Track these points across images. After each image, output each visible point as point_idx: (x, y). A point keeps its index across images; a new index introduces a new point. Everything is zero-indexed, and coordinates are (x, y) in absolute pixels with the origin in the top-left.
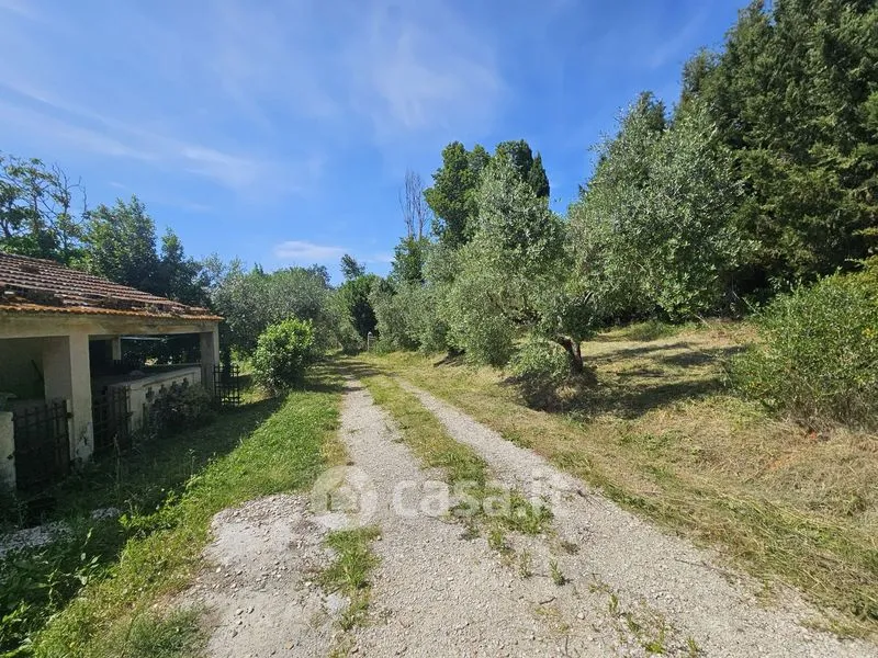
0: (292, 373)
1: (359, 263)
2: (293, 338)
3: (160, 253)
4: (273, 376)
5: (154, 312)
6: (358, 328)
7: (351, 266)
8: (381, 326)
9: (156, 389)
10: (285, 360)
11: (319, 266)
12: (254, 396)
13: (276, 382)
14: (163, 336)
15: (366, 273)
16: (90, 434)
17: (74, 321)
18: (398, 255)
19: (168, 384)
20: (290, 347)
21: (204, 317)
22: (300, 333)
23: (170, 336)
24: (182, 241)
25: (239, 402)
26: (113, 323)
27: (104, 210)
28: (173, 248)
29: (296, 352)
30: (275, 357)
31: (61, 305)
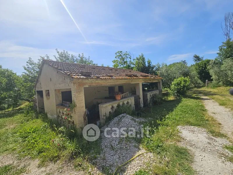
0: (182, 92)
1: (201, 56)
2: (183, 83)
3: (147, 65)
4: (176, 93)
5: (150, 77)
6: (201, 79)
7: (197, 58)
8: (214, 77)
9: (151, 94)
10: (180, 89)
11: (183, 61)
12: (171, 98)
13: (177, 95)
14: (148, 83)
15: (204, 59)
16: (143, 102)
17: (140, 80)
18: (221, 50)
19: (153, 93)
20: (182, 85)
21: (159, 78)
22: (185, 81)
23: (150, 83)
24: (151, 61)
25: (168, 99)
26: (145, 80)
27: (137, 58)
28: (149, 63)
29: (184, 86)
30: (178, 88)
31: (138, 77)
